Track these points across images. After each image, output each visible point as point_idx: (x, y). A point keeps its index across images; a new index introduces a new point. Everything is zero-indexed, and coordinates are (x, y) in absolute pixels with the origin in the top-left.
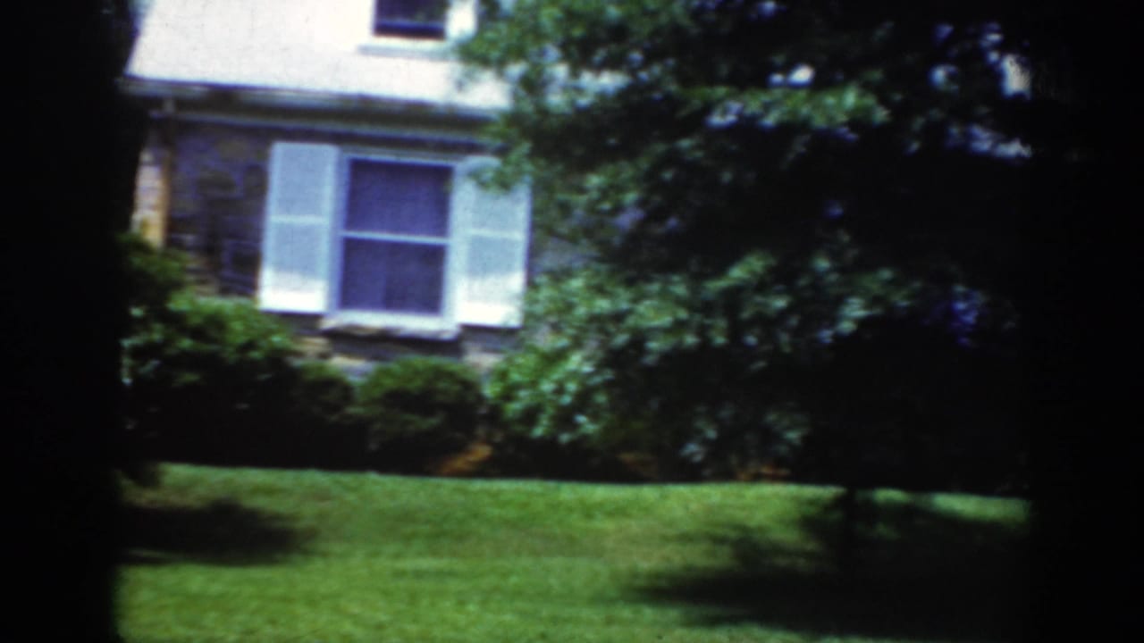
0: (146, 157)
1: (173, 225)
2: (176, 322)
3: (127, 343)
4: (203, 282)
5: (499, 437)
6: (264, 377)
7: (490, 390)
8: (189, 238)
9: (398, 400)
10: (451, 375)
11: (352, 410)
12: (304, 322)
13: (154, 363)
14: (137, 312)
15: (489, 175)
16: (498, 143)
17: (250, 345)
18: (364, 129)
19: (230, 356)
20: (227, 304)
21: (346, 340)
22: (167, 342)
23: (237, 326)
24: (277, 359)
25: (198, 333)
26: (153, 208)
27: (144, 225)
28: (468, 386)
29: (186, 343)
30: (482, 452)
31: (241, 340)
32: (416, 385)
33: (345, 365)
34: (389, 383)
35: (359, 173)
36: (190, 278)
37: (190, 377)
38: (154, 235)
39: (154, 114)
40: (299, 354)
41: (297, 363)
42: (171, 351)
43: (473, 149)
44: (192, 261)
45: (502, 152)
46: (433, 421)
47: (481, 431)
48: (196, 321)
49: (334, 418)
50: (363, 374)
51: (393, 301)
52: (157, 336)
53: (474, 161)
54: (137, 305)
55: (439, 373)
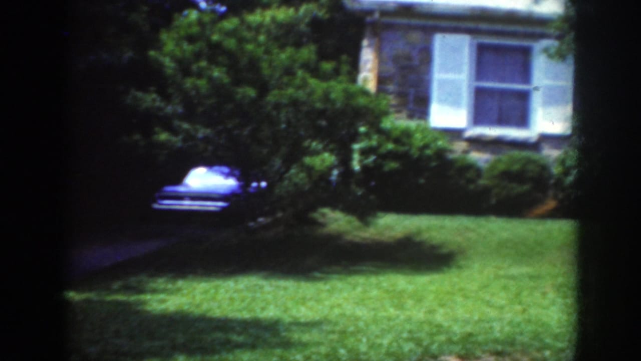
0: (365, 43)
1: (382, 80)
2: (386, 134)
3: (356, 146)
4: (398, 112)
5: (561, 196)
6: (434, 164)
7: (556, 170)
8: (391, 87)
9: (507, 176)
10: (534, 162)
11: (482, 182)
12: (455, 134)
13: (372, 158)
14: (362, 129)
15: (553, 51)
16: (557, 33)
17: (426, 146)
18: (484, 26)
19: (415, 153)
20: (412, 124)
21: (478, 143)
22: (380, 146)
23: (418, 136)
24: (440, 154)
25: (397, 141)
26: (370, 71)
27: (365, 80)
28: (544, 168)
29: (390, 146)
30: (551, 204)
31: (421, 144)
32: (516, 167)
33: (478, 157)
34: (502, 167)
35: (481, 51)
36: (392, 110)
37: (393, 165)
38: (371, 86)
39: (369, 19)
40: (451, 151)
41: (451, 156)
42: (383, 150)
43: (543, 36)
44: (392, 100)
45: (559, 38)
46: (526, 187)
47: (551, 193)
48: (396, 134)
49: (472, 187)
50: (487, 161)
51: (502, 121)
52: (374, 143)
53: (545, 43)
54: (363, 125)
55: (529, 161)
